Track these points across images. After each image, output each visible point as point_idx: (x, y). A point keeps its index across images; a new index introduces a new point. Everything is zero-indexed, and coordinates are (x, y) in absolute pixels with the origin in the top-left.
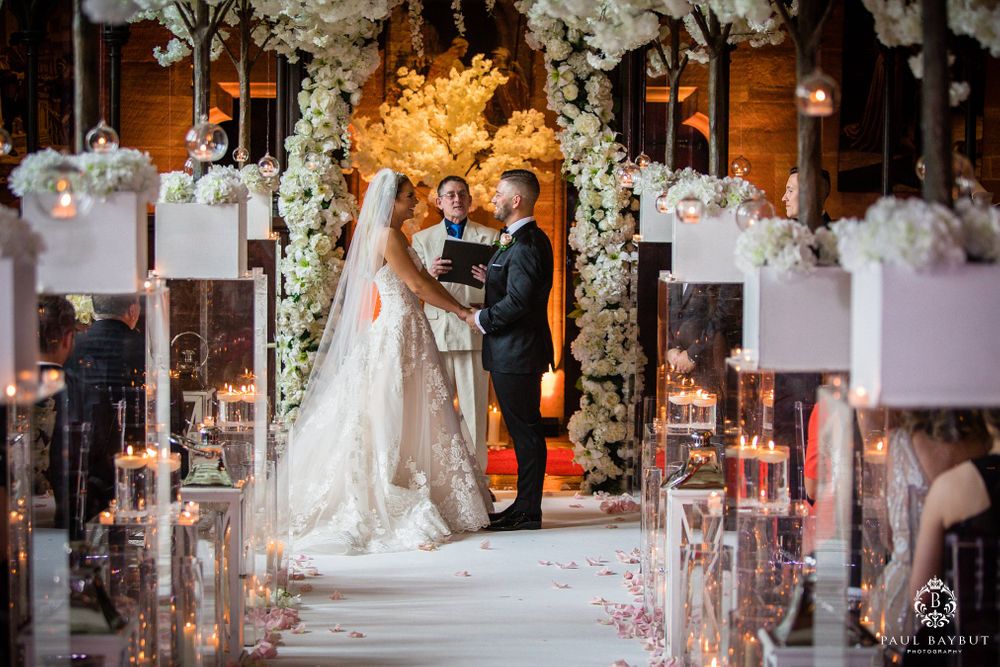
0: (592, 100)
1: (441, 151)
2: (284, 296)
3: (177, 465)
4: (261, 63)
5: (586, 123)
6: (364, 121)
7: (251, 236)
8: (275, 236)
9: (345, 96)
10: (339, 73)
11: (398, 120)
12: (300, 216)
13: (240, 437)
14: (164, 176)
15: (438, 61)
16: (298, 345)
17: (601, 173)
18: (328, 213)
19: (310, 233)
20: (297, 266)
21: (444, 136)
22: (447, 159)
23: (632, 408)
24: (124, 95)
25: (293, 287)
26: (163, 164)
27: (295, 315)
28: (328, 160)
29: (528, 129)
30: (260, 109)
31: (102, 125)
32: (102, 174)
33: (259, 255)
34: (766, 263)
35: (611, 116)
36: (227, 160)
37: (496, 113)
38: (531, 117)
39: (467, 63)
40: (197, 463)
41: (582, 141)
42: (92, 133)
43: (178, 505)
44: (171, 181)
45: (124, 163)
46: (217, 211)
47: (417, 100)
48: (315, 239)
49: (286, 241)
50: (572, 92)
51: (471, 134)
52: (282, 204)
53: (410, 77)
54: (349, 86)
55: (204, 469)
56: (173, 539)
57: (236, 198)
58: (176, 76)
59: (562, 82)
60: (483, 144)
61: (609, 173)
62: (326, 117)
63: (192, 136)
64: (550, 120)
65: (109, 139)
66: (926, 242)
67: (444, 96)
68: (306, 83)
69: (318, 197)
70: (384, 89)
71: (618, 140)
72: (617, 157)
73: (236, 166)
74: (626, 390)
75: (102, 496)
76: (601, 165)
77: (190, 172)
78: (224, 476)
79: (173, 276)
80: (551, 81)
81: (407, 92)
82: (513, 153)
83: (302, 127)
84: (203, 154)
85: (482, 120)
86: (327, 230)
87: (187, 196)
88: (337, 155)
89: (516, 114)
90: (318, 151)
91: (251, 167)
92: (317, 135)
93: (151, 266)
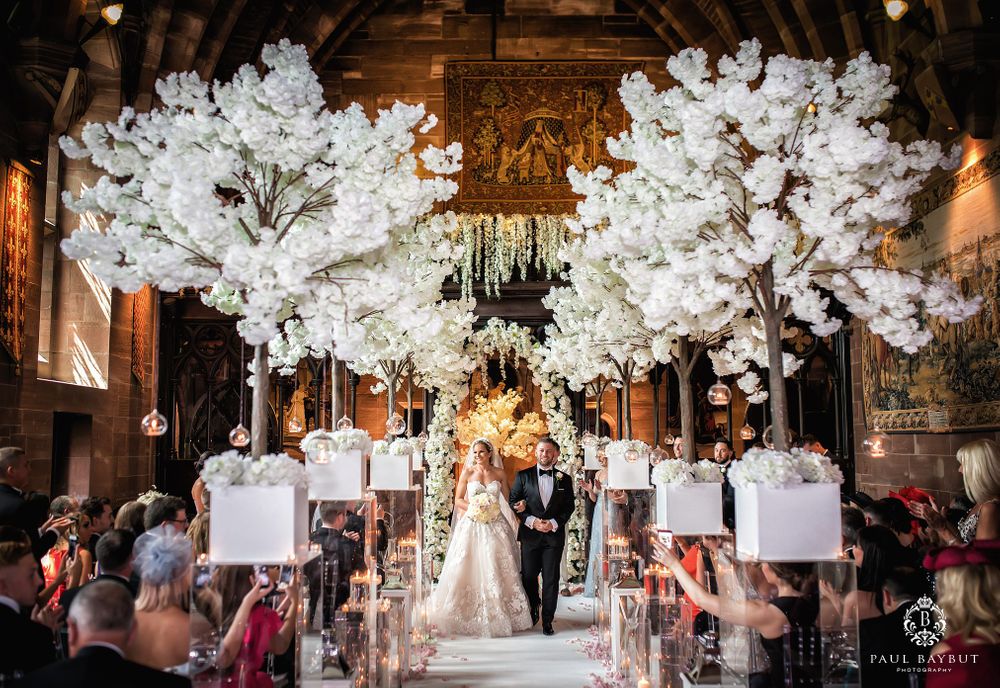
0: (562, 407)
1: (495, 430)
2: (427, 495)
3: (380, 581)
4: (417, 393)
5: (560, 417)
6: (461, 418)
7: (414, 469)
8: (424, 469)
9: (454, 407)
10: (451, 397)
11: (475, 417)
12: (434, 460)
13: (409, 563)
14: (375, 442)
15: (493, 392)
16: (433, 517)
17: (567, 439)
18: (447, 458)
19: (439, 467)
20: (433, 482)
21: (496, 424)
22: (498, 434)
23: (583, 544)
24: (357, 408)
25: (431, 491)
26: (374, 437)
27: (432, 504)
28: (447, 435)
29: (532, 421)
30: (417, 414)
31: (345, 417)
32: (345, 441)
33: (417, 478)
34: (669, 481)
35: (570, 414)
36: (403, 436)
37: (518, 414)
38: (534, 415)
39: (505, 392)
40: (389, 578)
41: (558, 425)
42: (341, 420)
43: (381, 600)
44: (378, 444)
45: (355, 436)
46: (399, 458)
47: (484, 408)
48: (441, 470)
49: (428, 471)
50: (553, 404)
51: (507, 423)
52: (426, 454)
53: (481, 399)
54: (456, 403)
55: (392, 582)
56: (377, 620)
57: (408, 453)
58: (379, 400)
59: (548, 399)
60: (513, 427)
61: (570, 439)
62: (446, 416)
63: (388, 423)
64: (543, 417)
65: (349, 424)
66: (781, 472)
67: (495, 407)
68: (437, 401)
69: (442, 451)
70: (470, 404)
71: (574, 424)
72: (574, 432)
73: (406, 438)
74: (580, 536)
75: (344, 595)
76: (567, 436)
77: (387, 440)
78: (401, 584)
79: (378, 489)
80: (543, 399)
81: (479, 405)
82: (525, 431)
83: (435, 420)
84: (395, 432)
85: (512, 417)
86: (446, 465)
87: (385, 452)
88: (451, 433)
89: (527, 414)
90: (443, 431)
91: (413, 438)
92: (442, 424)
93: (368, 484)
